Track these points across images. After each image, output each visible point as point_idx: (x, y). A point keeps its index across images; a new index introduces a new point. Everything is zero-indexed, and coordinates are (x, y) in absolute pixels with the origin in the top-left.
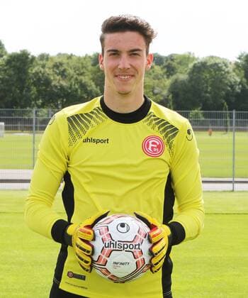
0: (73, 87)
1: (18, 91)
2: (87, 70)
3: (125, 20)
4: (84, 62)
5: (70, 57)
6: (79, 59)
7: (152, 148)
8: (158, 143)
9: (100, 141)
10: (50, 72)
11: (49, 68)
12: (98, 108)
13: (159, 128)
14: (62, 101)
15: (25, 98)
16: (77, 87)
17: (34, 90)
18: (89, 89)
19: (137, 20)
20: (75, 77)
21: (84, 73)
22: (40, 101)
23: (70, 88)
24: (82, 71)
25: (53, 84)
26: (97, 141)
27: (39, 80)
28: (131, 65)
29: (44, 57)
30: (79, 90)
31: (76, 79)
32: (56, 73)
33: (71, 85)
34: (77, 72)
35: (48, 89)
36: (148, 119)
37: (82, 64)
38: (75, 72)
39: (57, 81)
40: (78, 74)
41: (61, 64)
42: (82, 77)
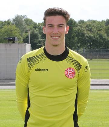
0: (96, 37)
1: (68, 39)
2: (103, 28)
3: (56, 10)
4: (102, 24)
5: (95, 22)
6: (99, 22)
7: (70, 74)
8: (72, 72)
9: (44, 70)
10: (84, 29)
11: (84, 28)
12: (43, 53)
13: (74, 64)
14: (90, 44)
15: (71, 43)
16: (98, 37)
17: (76, 38)
18: (104, 37)
19: (62, 10)
20: (97, 31)
21: (101, 29)
22: (79, 44)
23: (95, 37)
24: (100, 29)
25: (86, 35)
26: (42, 70)
27: (79, 33)
28: (59, 32)
29: (81, 22)
30: (99, 39)
31: (98, 33)
32: (87, 30)
33: (95, 36)
34: (98, 29)
35: (84, 38)
36: (68, 59)
37: (101, 25)
38: (97, 29)
39: (88, 34)
40: (98, 30)
41: (90, 25)
42: (100, 32)
